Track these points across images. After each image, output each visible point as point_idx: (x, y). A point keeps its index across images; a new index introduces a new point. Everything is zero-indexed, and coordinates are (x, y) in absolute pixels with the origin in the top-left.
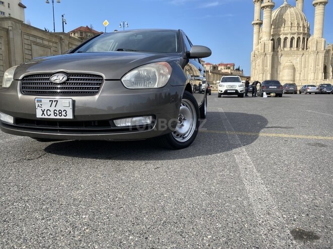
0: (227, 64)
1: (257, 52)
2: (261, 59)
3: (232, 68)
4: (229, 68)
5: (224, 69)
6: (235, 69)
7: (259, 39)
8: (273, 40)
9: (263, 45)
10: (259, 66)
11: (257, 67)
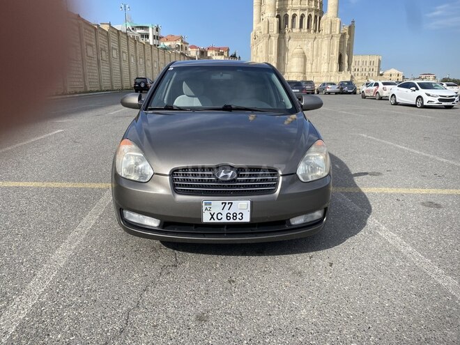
0: (220, 49)
1: (258, 33)
2: (265, 42)
3: (226, 54)
4: (222, 54)
5: (216, 54)
6: (230, 55)
7: (261, 13)
8: (278, 16)
9: (267, 23)
10: (262, 52)
11: (259, 54)
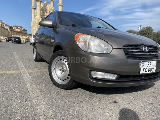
0: (18, 27)
1: (34, 22)
2: (37, 26)
3: (21, 29)
4: (19, 29)
5: (17, 29)
6: (23, 30)
7: (35, 16)
8: (41, 17)
9: (37, 19)
10: (36, 29)
